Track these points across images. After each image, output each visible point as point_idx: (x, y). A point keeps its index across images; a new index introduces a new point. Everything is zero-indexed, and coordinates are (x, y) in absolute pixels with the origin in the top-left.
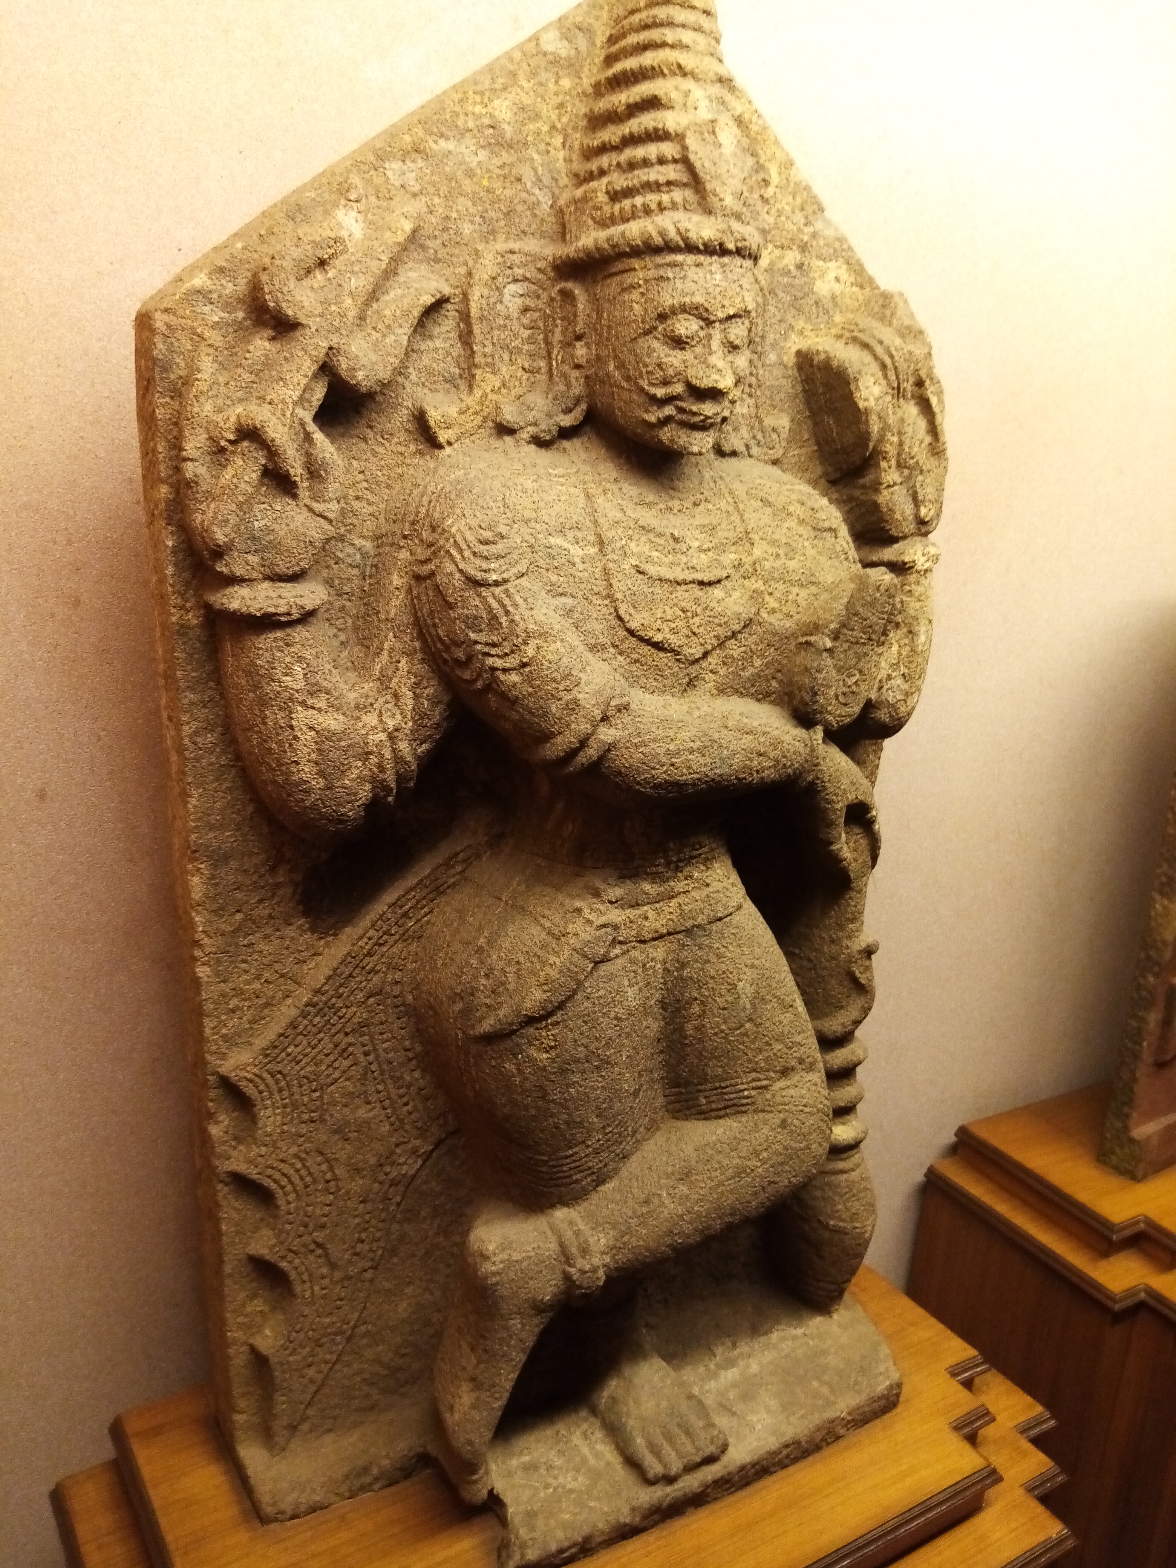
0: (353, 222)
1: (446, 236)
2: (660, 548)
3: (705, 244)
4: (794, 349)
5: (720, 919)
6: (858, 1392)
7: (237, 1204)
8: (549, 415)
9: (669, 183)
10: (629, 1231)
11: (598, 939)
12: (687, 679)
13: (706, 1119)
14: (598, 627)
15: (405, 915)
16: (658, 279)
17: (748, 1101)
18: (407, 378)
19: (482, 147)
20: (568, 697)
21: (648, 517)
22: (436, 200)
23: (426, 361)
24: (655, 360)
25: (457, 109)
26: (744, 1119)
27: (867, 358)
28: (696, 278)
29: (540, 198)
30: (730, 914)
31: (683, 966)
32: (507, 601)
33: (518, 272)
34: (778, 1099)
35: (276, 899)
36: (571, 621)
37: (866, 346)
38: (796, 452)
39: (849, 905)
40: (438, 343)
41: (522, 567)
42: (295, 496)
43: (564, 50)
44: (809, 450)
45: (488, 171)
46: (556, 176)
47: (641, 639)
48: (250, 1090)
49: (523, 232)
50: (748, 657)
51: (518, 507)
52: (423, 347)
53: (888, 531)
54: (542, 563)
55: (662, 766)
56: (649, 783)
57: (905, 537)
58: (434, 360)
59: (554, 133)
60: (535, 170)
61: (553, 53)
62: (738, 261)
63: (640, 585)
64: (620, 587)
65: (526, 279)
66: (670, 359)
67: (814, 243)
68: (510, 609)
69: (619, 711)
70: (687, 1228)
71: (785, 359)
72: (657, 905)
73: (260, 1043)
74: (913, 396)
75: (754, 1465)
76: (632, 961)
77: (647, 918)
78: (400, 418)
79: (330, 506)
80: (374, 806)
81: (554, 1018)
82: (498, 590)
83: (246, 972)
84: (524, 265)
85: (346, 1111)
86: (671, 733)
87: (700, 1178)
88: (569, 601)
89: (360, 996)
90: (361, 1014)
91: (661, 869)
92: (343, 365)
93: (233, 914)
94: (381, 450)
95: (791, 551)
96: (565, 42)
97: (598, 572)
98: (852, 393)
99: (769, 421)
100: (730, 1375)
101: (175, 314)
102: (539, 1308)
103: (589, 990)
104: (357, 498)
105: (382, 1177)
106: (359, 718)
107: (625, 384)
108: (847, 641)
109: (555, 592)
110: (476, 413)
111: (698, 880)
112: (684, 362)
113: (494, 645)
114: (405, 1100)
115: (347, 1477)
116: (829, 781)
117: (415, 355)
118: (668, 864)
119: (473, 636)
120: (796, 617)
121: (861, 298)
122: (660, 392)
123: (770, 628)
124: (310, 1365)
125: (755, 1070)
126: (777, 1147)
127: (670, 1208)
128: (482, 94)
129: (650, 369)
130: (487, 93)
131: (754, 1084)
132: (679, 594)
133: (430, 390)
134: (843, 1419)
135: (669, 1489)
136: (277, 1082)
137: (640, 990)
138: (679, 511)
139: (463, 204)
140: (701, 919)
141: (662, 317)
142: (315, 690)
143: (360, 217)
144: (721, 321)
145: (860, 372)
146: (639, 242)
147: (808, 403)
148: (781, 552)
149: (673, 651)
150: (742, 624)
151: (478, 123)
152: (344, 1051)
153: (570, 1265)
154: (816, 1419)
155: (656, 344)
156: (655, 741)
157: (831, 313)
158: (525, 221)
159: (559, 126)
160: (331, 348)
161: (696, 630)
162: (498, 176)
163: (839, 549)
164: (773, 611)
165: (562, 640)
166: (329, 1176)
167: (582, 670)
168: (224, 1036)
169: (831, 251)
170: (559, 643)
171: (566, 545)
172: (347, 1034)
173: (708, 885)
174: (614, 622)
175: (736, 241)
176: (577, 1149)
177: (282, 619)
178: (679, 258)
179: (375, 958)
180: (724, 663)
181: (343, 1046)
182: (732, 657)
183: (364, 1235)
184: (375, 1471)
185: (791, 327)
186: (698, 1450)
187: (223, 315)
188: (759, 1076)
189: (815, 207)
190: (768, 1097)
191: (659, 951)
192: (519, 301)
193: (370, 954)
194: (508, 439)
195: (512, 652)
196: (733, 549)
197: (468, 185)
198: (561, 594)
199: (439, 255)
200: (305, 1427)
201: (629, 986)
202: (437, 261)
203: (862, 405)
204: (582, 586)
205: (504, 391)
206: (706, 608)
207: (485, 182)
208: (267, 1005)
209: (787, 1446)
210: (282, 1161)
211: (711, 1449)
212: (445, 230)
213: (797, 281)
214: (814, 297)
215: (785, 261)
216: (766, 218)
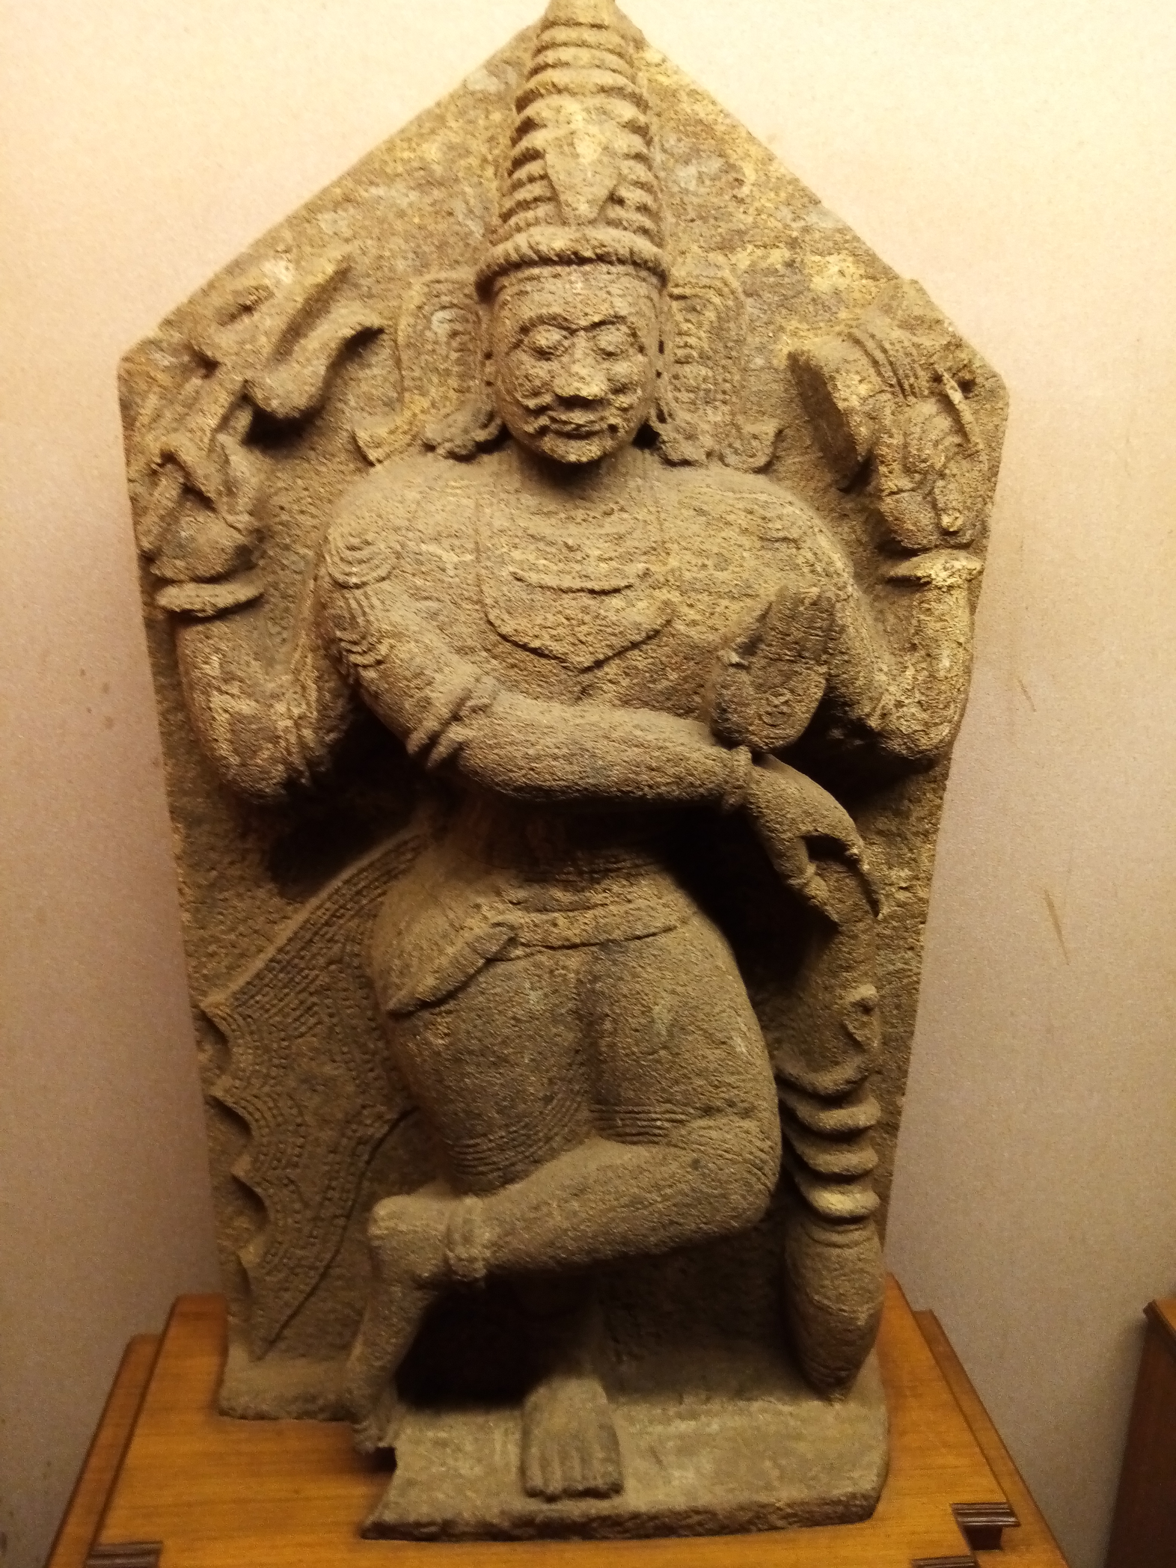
0: (284, 271)
1: (379, 274)
2: (549, 556)
3: (557, 255)
4: (785, 351)
5: (639, 938)
6: (809, 1487)
7: (222, 1127)
8: (466, 431)
9: (536, 200)
10: (511, 1232)
11: (491, 937)
12: (579, 688)
13: (623, 1142)
14: (465, 630)
15: (359, 893)
16: (517, 294)
17: (660, 1132)
18: (346, 403)
19: (412, 189)
20: (418, 694)
21: (542, 526)
22: (369, 242)
23: (364, 387)
24: (524, 373)
25: (386, 158)
26: (655, 1149)
27: (856, 354)
28: (553, 288)
29: (473, 228)
30: (654, 934)
31: (596, 979)
32: (365, 603)
33: (445, 299)
34: (694, 1137)
35: (247, 863)
36: (435, 623)
37: (857, 342)
38: (797, 460)
39: (840, 950)
40: (376, 371)
41: (382, 572)
42: (213, 510)
43: (493, 86)
44: (813, 457)
45: (420, 209)
46: (488, 205)
47: (516, 644)
48: (223, 1026)
49: (457, 262)
50: (660, 670)
51: (391, 516)
52: (361, 374)
53: (900, 542)
54: (408, 568)
55: (520, 769)
56: (508, 785)
57: (925, 550)
58: (373, 386)
59: (486, 166)
60: (467, 203)
61: (482, 92)
62: (604, 268)
63: (518, 591)
64: (490, 593)
65: (452, 306)
66: (536, 370)
67: (807, 238)
68: (367, 610)
69: (474, 711)
70: (571, 1245)
71: (775, 362)
72: (571, 914)
73: (234, 987)
74: (932, 393)
75: (653, 1517)
76: (537, 965)
77: (555, 925)
78: (341, 440)
79: (240, 518)
80: (290, 783)
81: (447, 1007)
82: (358, 593)
83: (222, 922)
84: (451, 292)
85: (313, 1064)
86: (532, 738)
87: (592, 1197)
88: (433, 605)
89: (322, 961)
90: (324, 979)
91: (571, 878)
92: (259, 395)
93: (209, 870)
94: (323, 469)
95: (723, 562)
96: (495, 79)
97: (471, 579)
98: (829, 394)
99: (749, 428)
100: (685, 1427)
101: (133, 362)
102: (421, 1284)
103: (484, 985)
104: (302, 512)
105: (350, 1133)
106: (271, 706)
107: (508, 398)
108: (766, 657)
109: (417, 595)
110: (405, 433)
111: (619, 895)
112: (549, 372)
113: (355, 643)
114: (370, 1066)
115: (296, 1399)
116: (767, 807)
117: (353, 383)
118: (581, 873)
119: (338, 634)
120: (723, 630)
121: (874, 290)
122: (532, 403)
123: (686, 640)
124: (286, 1290)
125: (668, 1101)
126: (683, 1186)
127: (558, 1220)
128: (409, 140)
129: (520, 381)
130: (415, 139)
131: (667, 1116)
132: (564, 602)
133: (370, 414)
134: (779, 1509)
135: (545, 1507)
136: (249, 1025)
137: (546, 995)
138: (584, 520)
139: (396, 243)
140: (617, 935)
141: (524, 330)
142: (229, 677)
143: (291, 266)
144: (585, 329)
145: (837, 371)
146: (502, 261)
147: (805, 407)
148: (709, 563)
149: (556, 658)
150: (644, 634)
151: (408, 168)
152: (309, 1008)
153: (451, 1250)
154: (744, 1497)
155: (524, 357)
156: (512, 744)
157: (834, 309)
158: (458, 250)
159: (490, 158)
160: (246, 381)
161: (583, 639)
162: (430, 213)
163: (800, 560)
164: (694, 623)
165: (417, 641)
166: (299, 1120)
167: (439, 670)
168: (205, 977)
169: (831, 244)
170: (413, 644)
171: (439, 552)
172: (311, 994)
173: (629, 901)
174: (485, 627)
175: (594, 248)
176: (478, 1141)
177: (200, 615)
178: (536, 271)
179: (334, 928)
180: (627, 674)
181: (309, 1003)
182: (636, 668)
183: (334, 1184)
184: (321, 1402)
185: (781, 329)
186: (584, 1478)
187: (172, 359)
188: (675, 1108)
189: (806, 200)
190: (683, 1132)
191: (574, 961)
192: (447, 327)
193: (327, 924)
194: (430, 455)
195: (370, 650)
196: (644, 558)
197: (399, 225)
198: (426, 598)
199: (374, 291)
200: (282, 1345)
201: (532, 989)
202: (371, 296)
203: (841, 405)
204: (451, 591)
205: (433, 411)
206: (597, 617)
207: (416, 220)
208: (242, 955)
209: (697, 1512)
210: (256, 1097)
211: (599, 1483)
212: (379, 268)
213: (787, 280)
214: (810, 295)
215: (769, 261)
216: (743, 219)
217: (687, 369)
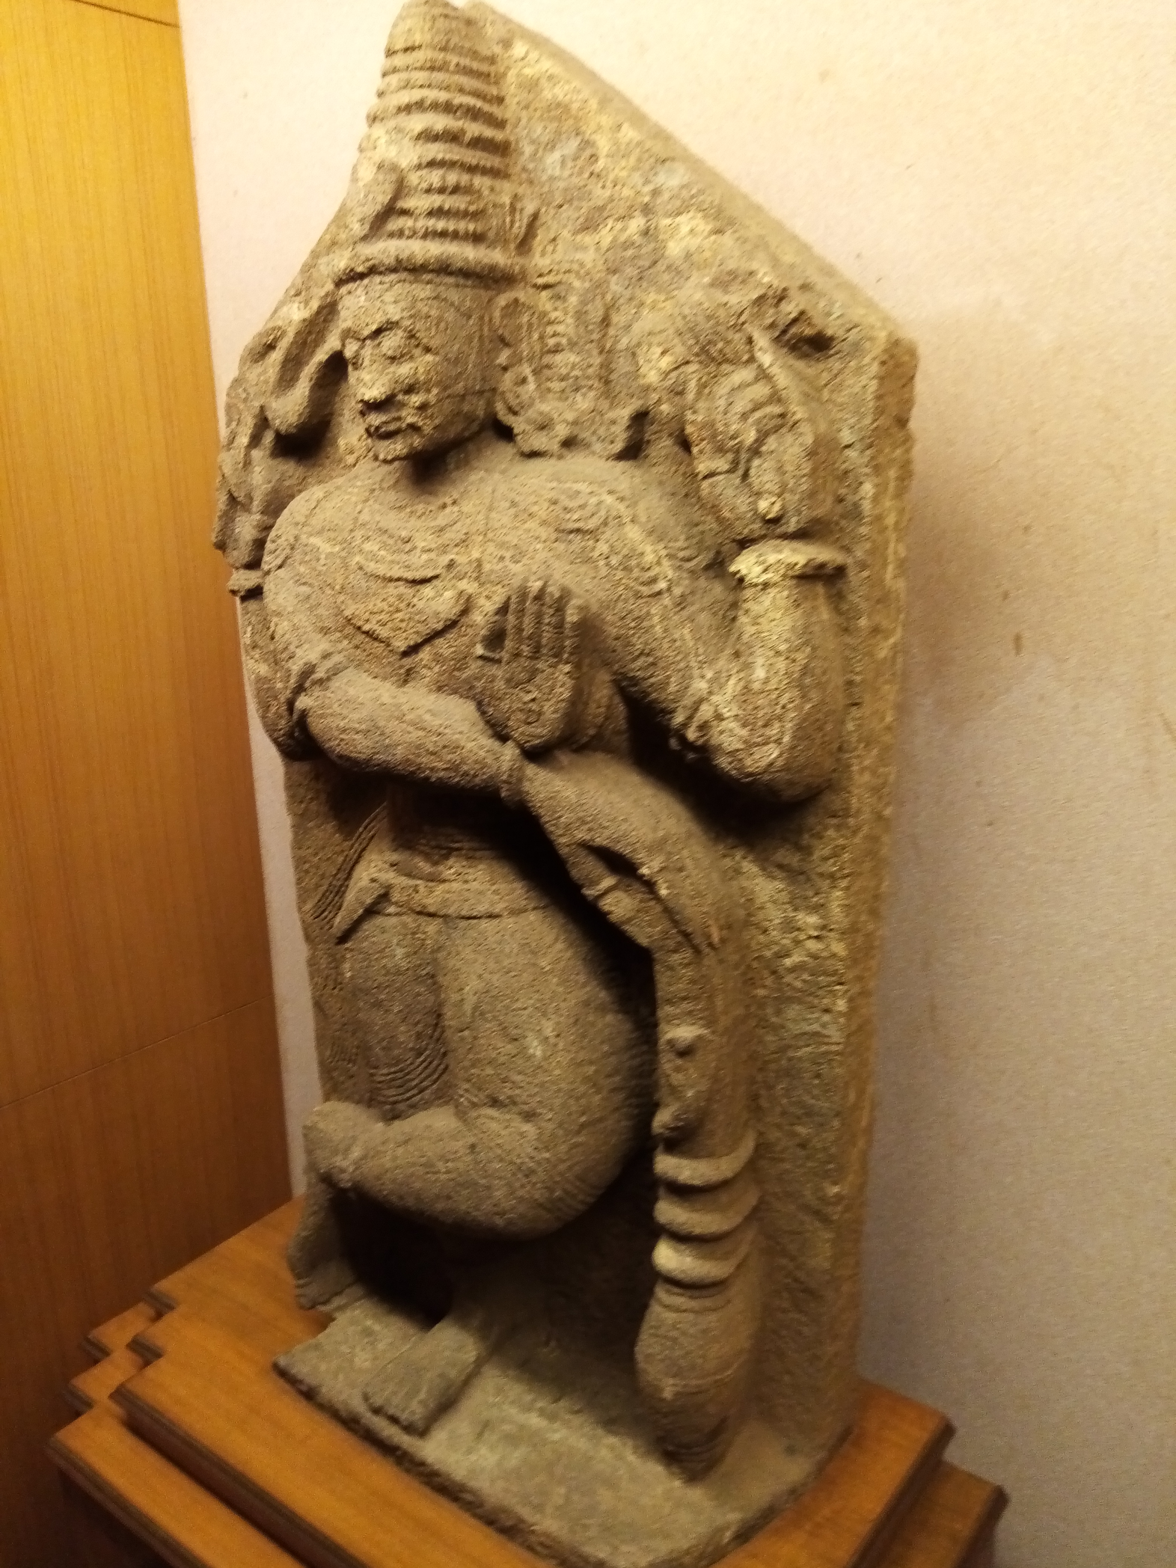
2: (388, 548)
5: (467, 918)
12: (403, 671)
30: (478, 918)
31: (440, 949)
34: (480, 1122)
36: (306, 606)
41: (283, 561)
42: (248, 511)
47: (356, 627)
50: (462, 659)
54: (298, 558)
63: (360, 580)
69: (315, 683)
72: (429, 884)
74: (753, 357)
76: (404, 925)
77: (417, 891)
81: (349, 945)
88: (307, 590)
91: (429, 850)
92: (269, 416)
108: (510, 652)
109: (299, 581)
111: (458, 874)
118: (430, 846)
126: (461, 1165)
132: (389, 590)
137: (408, 954)
138: (423, 514)
140: (453, 911)
143: (301, 306)
144: (371, 337)
148: (507, 555)
149: (382, 641)
150: (443, 624)
160: (262, 406)
161: (399, 625)
163: (595, 553)
165: (289, 620)
167: (300, 646)
170: (286, 622)
171: (319, 544)
173: (465, 882)
174: (336, 610)
180: (436, 661)
182: (442, 655)
186: (397, 1405)
190: (474, 1115)
196: (454, 549)
198: (304, 584)
201: (397, 945)
204: (320, 578)
206: (409, 605)
213: (644, 251)
214: (666, 262)
215: (628, 232)
216: (600, 194)
217: (558, 358)
